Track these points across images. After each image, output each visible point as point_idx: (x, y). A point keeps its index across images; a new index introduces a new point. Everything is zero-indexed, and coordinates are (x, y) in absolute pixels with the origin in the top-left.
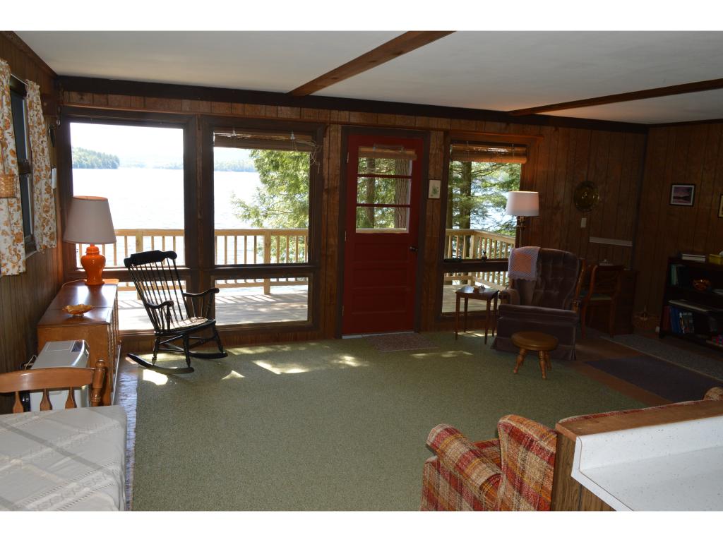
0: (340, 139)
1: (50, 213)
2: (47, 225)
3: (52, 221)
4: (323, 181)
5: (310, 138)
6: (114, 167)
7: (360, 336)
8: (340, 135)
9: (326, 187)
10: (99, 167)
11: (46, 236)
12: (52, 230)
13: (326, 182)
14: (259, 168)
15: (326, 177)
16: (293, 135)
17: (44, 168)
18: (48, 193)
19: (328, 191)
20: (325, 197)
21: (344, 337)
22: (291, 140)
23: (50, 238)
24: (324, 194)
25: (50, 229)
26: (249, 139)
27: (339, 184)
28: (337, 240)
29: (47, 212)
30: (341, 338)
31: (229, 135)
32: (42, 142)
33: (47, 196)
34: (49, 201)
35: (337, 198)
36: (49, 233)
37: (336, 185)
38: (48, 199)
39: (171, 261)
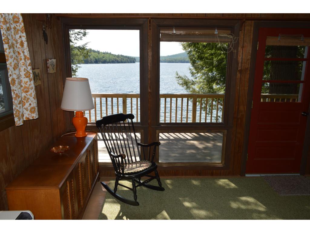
0: (252, 32)
1: (29, 93)
2: (27, 101)
3: (32, 98)
4: (238, 64)
5: (229, 32)
6: (134, 62)
7: (258, 175)
8: (252, 28)
9: (239, 69)
10: (128, 63)
11: (27, 110)
12: (32, 106)
13: (240, 65)
14: (191, 59)
15: (240, 61)
16: (216, 30)
17: (23, 58)
18: (27, 77)
19: (241, 71)
20: (238, 75)
21: (247, 175)
22: (215, 34)
23: (31, 111)
24: (238, 73)
25: (30, 104)
26: (184, 35)
27: (249, 66)
28: (245, 107)
29: (27, 92)
30: (245, 175)
31: (170, 32)
32: (20, 37)
33: (27, 80)
34: (28, 83)
35: (247, 76)
36: (29, 108)
37: (247, 67)
38: (27, 82)
39: (130, 120)
